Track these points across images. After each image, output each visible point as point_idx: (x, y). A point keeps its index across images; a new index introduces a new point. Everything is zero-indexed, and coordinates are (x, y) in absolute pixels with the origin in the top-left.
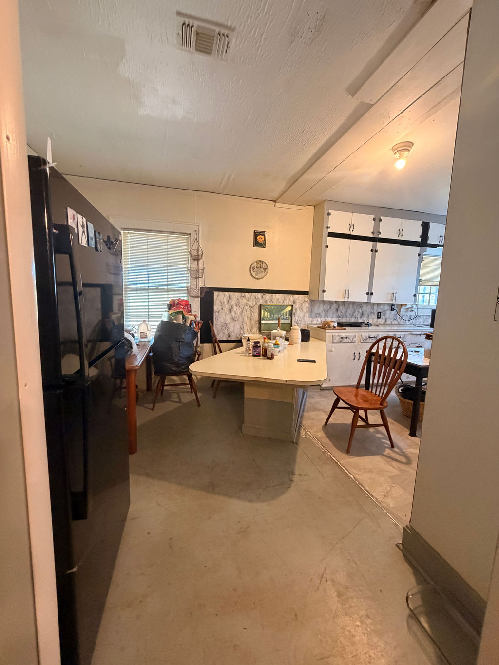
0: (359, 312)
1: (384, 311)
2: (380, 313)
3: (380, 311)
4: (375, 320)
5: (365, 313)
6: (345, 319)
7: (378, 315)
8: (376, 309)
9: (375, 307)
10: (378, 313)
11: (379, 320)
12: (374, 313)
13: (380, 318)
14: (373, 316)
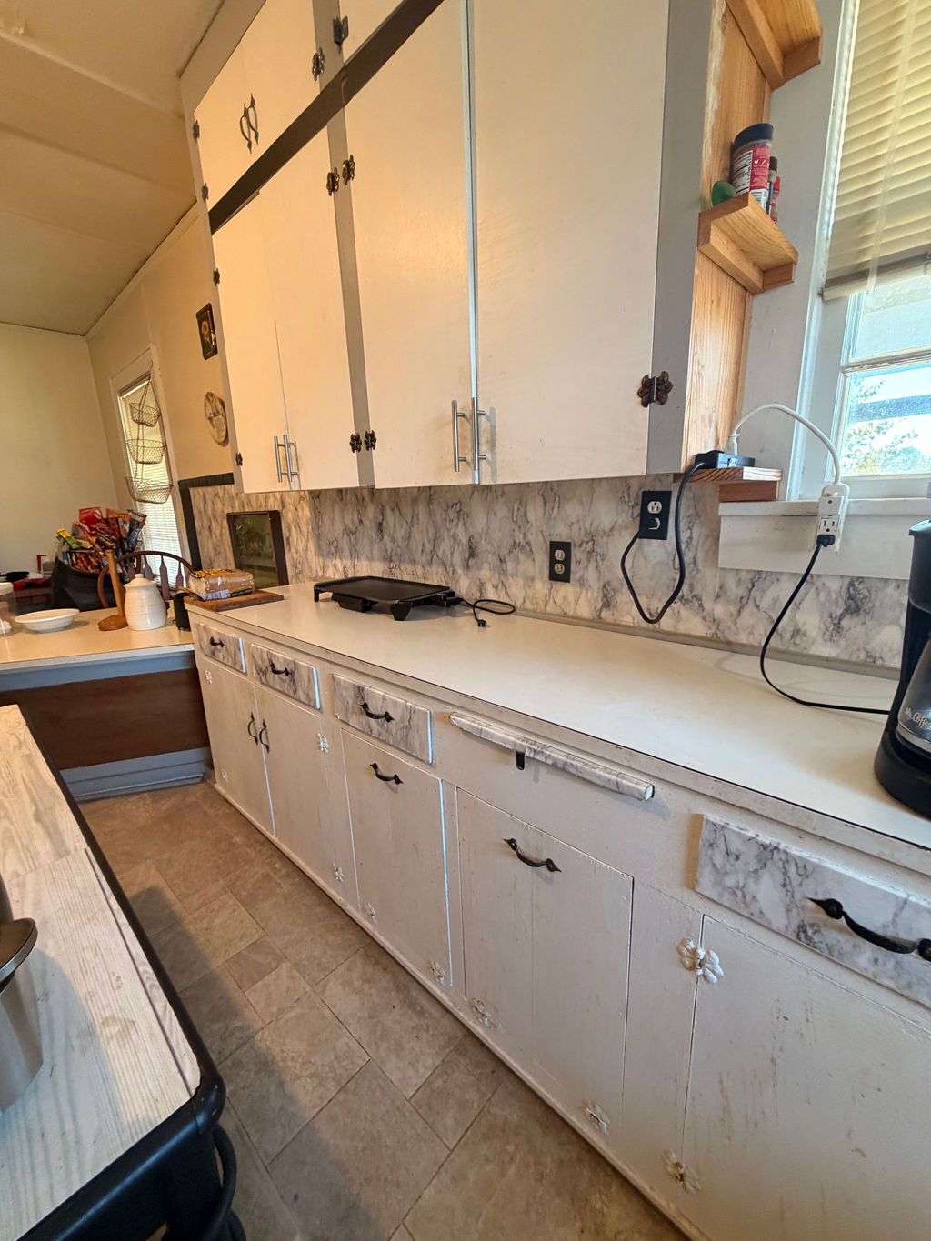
0: (454, 537)
1: (592, 537)
2: (566, 547)
3: (562, 534)
4: (541, 586)
5: (483, 545)
6: (410, 568)
7: (553, 561)
8: (541, 525)
9: (535, 512)
10: (554, 546)
11: (564, 590)
12: (526, 548)
13: (565, 578)
14: (526, 566)
